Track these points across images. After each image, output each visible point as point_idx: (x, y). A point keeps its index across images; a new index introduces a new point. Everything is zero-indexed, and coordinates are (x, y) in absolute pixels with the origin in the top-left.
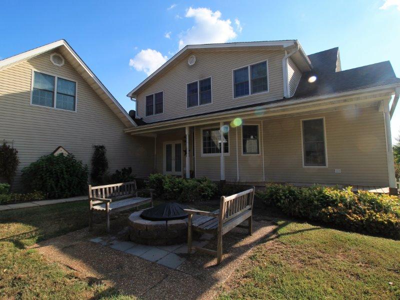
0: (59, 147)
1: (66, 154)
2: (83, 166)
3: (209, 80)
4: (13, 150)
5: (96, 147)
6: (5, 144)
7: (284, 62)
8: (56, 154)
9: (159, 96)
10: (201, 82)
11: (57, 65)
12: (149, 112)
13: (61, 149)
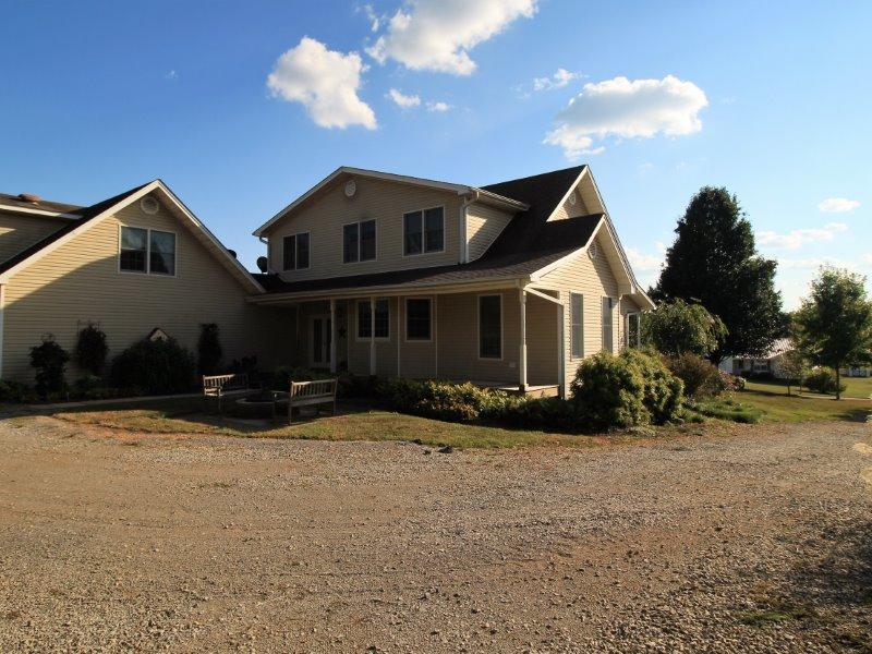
0: (155, 330)
1: (165, 338)
2: (188, 353)
3: (373, 222)
4: (100, 333)
5: (204, 325)
6: (91, 327)
7: (461, 211)
8: (153, 338)
9: (304, 239)
10: (363, 225)
11: (150, 213)
12: (288, 265)
13: (159, 331)
